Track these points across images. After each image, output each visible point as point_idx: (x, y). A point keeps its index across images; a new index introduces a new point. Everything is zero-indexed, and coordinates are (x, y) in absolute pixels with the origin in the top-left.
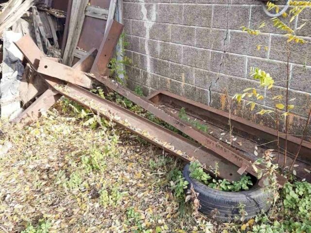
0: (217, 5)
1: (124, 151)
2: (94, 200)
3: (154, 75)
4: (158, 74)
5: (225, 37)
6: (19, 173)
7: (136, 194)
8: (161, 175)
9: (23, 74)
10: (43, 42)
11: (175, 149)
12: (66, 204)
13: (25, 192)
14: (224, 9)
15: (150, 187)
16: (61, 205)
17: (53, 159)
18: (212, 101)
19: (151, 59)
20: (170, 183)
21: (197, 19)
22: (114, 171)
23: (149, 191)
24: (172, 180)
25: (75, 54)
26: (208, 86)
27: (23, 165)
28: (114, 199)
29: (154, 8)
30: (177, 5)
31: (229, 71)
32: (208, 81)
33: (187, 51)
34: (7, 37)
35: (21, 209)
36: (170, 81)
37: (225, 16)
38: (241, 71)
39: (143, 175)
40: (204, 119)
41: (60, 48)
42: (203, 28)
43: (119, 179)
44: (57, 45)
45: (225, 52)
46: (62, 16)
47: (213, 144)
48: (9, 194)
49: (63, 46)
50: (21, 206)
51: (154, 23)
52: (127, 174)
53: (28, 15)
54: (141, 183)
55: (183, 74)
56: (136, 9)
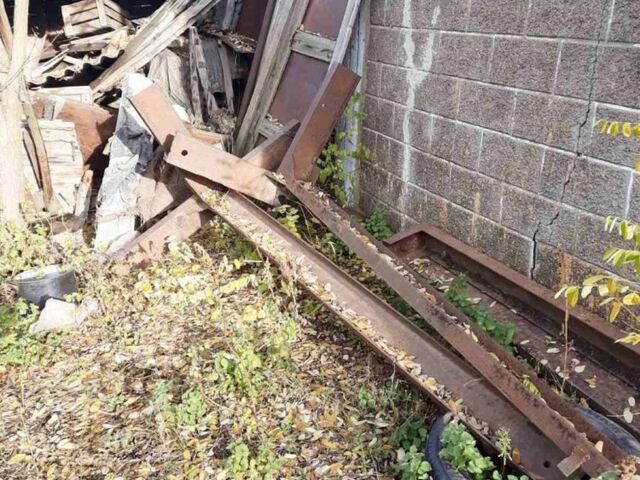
0: (569, 40)
1: (314, 354)
2: (217, 461)
3: (415, 190)
4: (423, 187)
5: (582, 119)
6: (92, 369)
7: (314, 465)
8: (382, 428)
9: (149, 162)
10: (204, 100)
11: (422, 373)
12: (158, 460)
13: (90, 413)
14: (587, 52)
15: (348, 453)
16: (148, 458)
17: (167, 348)
18: (537, 266)
19: (413, 154)
20: (396, 454)
21: (520, 72)
22: (280, 399)
23: (345, 464)
24: (401, 446)
25: (260, 128)
26: (531, 230)
27: (103, 353)
28: (261, 468)
29: (430, 41)
30: (480, 38)
31: (584, 201)
32: (533, 219)
33: (492, 142)
34: (130, 85)
35: (68, 453)
36: (449, 206)
37: (587, 70)
38: (615, 204)
39: (342, 421)
40: (514, 307)
41: (236, 114)
42: (533, 93)
43: (286, 421)
44: (231, 108)
45: (579, 154)
46: (248, 49)
47: (509, 380)
48: (59, 413)
49: (242, 111)
50: (71, 446)
51: (426, 74)
52: (306, 411)
53: (182, 45)
54: (331, 440)
55: (478, 194)
56: (394, 43)
